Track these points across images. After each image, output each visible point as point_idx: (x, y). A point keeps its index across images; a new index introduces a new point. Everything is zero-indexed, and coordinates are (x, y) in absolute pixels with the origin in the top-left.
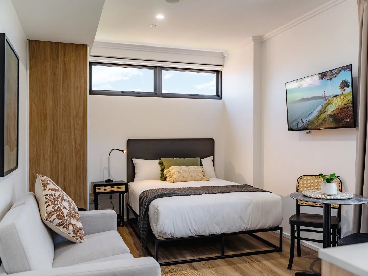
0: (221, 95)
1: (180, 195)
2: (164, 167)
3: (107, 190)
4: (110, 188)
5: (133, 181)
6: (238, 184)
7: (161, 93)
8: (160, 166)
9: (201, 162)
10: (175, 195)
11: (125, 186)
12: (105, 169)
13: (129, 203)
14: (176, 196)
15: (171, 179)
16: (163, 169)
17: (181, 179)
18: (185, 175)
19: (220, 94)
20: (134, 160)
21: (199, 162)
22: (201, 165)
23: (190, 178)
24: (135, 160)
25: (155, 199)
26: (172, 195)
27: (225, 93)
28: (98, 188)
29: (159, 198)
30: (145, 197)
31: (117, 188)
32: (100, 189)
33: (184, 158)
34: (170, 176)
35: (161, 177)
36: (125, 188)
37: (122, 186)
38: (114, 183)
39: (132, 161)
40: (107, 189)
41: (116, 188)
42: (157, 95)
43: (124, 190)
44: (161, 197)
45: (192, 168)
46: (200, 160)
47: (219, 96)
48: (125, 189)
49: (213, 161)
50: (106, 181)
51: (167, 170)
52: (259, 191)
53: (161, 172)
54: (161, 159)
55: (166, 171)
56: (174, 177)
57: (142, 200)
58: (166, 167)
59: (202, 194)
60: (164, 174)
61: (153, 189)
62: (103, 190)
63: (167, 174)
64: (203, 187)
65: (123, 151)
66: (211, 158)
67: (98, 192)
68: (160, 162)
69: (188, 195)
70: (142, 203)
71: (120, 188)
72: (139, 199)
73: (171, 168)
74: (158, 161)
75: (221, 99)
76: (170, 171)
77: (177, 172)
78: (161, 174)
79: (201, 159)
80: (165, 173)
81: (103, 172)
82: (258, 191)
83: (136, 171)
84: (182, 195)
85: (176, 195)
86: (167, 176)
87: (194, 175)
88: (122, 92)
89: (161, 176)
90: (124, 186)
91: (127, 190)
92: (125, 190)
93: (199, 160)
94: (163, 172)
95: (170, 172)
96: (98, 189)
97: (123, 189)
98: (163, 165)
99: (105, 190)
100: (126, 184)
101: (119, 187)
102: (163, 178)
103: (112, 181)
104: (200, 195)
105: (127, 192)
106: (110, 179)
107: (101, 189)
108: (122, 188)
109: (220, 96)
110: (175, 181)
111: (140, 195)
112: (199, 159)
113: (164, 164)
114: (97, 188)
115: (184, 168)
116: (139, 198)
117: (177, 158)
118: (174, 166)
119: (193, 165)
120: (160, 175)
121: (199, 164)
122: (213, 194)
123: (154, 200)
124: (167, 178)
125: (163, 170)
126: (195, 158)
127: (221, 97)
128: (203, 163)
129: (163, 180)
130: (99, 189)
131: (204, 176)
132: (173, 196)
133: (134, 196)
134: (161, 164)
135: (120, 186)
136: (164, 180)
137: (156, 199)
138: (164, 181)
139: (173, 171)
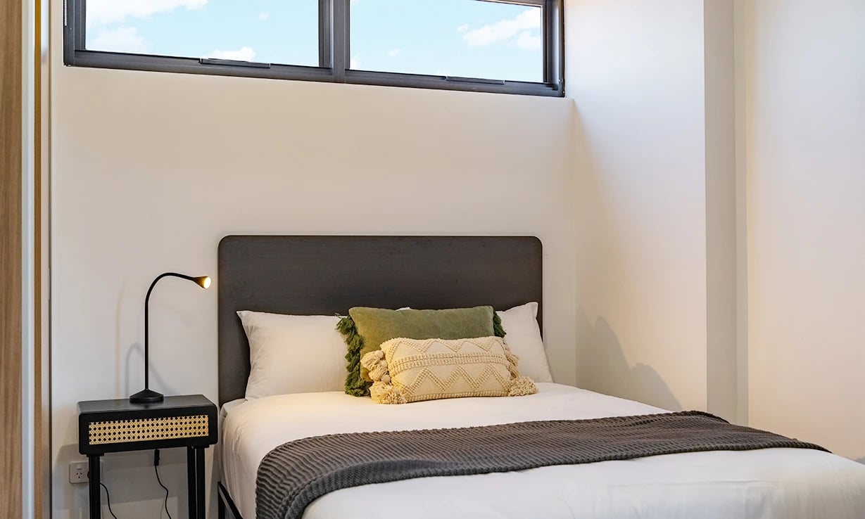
0: (563, 83)
1: (443, 474)
2: (361, 343)
3: (136, 435)
4: (146, 428)
5: (243, 396)
6: (663, 412)
7: (348, 70)
8: (346, 337)
9: (496, 321)
10: (418, 471)
11: (206, 419)
12: (134, 352)
13: (226, 484)
14: (424, 476)
15: (388, 387)
16: (358, 351)
17: (428, 387)
18: (444, 372)
19: (557, 81)
20: (244, 314)
21: (492, 323)
22: (499, 333)
23: (461, 385)
24: (249, 318)
25: (325, 493)
26: (404, 473)
27: (577, 75)
28: (97, 425)
29: (343, 487)
30: (281, 476)
31: (174, 426)
32: (107, 431)
33: (436, 307)
34: (386, 378)
35: (349, 382)
36: (206, 424)
37: (197, 420)
38: (164, 405)
39: (239, 320)
40: (136, 429)
41: (170, 427)
42: (331, 74)
43: (202, 435)
44: (355, 485)
45: (468, 346)
46: (495, 314)
47: (552, 84)
48: (206, 430)
49: (540, 318)
50: (135, 400)
51: (371, 353)
52: (780, 446)
53: (350, 360)
54: (347, 314)
55: (367, 359)
56: (402, 379)
57: (270, 491)
58: (367, 343)
59: (537, 466)
60: (359, 370)
61: (315, 439)
62: (117, 436)
63: (373, 369)
64: (526, 423)
65: (198, 281)
66: (531, 308)
67: (97, 442)
68: (345, 324)
69: (476, 472)
70: (270, 502)
71: (188, 426)
72: (257, 483)
73: (386, 346)
74: (336, 320)
75: (563, 95)
76: (383, 358)
77: (412, 362)
78: (350, 369)
79: (499, 313)
80: (365, 366)
81: (127, 360)
82: (775, 446)
83: (254, 358)
84: (449, 474)
85: (425, 471)
86: (372, 375)
87: (475, 370)
88: (202, 62)
89: (351, 375)
90: (202, 419)
91: (214, 435)
92: (207, 434)
93: (491, 315)
94: (359, 361)
95: (383, 362)
96: (97, 432)
97: (202, 431)
98: (356, 333)
99: (126, 435)
100: (210, 412)
101: (184, 420)
102: (358, 385)
103: (160, 399)
104: (531, 467)
105: (215, 442)
106: (150, 388)
107: (112, 431)
108: (197, 425)
109: (560, 87)
110: (403, 397)
111: (262, 463)
112: (489, 310)
113: (360, 331)
114: (92, 426)
115: (438, 346)
116: (258, 478)
117: (408, 308)
118: (400, 339)
119: (471, 334)
120: (346, 373)
121: (492, 330)
122: (589, 462)
123: (320, 496)
124: (371, 383)
125: (354, 355)
126: (478, 308)
127: (564, 90)
128: (504, 325)
129: (356, 395)
130: (102, 432)
131: (513, 375)
132: (410, 478)
133: (241, 459)
134: (348, 329)
135: (188, 420)
136: (362, 393)
137: (332, 491)
138: (361, 398)
139: (397, 358)
